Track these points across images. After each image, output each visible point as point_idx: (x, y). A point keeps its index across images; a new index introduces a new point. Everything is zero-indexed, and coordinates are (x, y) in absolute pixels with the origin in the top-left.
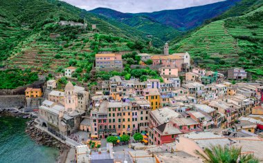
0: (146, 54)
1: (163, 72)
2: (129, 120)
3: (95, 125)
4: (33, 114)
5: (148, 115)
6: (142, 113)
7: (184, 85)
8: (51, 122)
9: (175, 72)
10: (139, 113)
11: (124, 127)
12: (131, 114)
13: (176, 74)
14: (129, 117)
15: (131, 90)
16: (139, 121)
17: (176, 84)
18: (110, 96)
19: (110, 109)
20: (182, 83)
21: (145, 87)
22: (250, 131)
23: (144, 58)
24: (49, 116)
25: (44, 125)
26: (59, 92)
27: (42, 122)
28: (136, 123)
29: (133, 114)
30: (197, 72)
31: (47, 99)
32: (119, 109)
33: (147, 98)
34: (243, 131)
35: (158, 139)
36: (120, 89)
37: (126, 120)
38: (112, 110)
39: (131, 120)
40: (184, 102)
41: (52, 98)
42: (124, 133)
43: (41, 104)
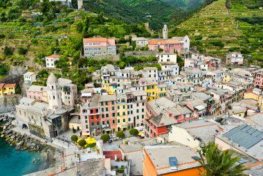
0: (143, 38)
1: (161, 58)
2: (124, 114)
3: (86, 122)
4: (10, 115)
5: (144, 107)
6: (138, 105)
7: (181, 73)
8: (33, 122)
9: (173, 58)
10: (134, 105)
11: (119, 122)
12: (126, 107)
13: (175, 61)
14: (124, 110)
15: (126, 80)
16: (135, 114)
17: (175, 71)
18: (103, 88)
19: (102, 103)
20: (180, 70)
21: (141, 76)
22: (240, 115)
23: (140, 42)
24: (30, 116)
25: (25, 126)
26: (41, 87)
27: (21, 124)
28: (132, 117)
29: (128, 108)
30: (196, 58)
31: (26, 96)
32: (113, 102)
33: (144, 89)
34: (234, 116)
35: (154, 131)
36: (114, 80)
37: (121, 114)
38: (104, 104)
39: (126, 113)
40: (182, 91)
41: (32, 94)
42: (119, 128)
43: (18, 103)
